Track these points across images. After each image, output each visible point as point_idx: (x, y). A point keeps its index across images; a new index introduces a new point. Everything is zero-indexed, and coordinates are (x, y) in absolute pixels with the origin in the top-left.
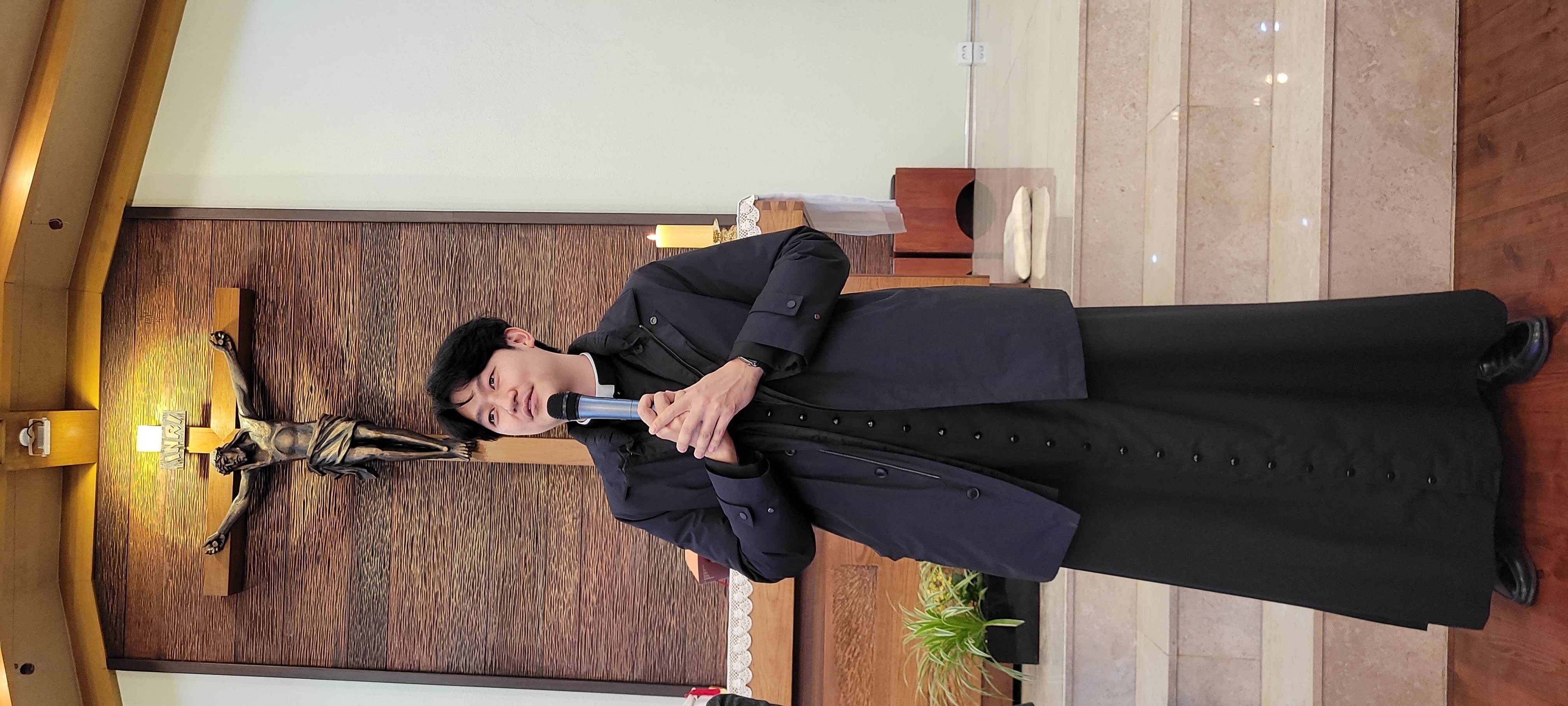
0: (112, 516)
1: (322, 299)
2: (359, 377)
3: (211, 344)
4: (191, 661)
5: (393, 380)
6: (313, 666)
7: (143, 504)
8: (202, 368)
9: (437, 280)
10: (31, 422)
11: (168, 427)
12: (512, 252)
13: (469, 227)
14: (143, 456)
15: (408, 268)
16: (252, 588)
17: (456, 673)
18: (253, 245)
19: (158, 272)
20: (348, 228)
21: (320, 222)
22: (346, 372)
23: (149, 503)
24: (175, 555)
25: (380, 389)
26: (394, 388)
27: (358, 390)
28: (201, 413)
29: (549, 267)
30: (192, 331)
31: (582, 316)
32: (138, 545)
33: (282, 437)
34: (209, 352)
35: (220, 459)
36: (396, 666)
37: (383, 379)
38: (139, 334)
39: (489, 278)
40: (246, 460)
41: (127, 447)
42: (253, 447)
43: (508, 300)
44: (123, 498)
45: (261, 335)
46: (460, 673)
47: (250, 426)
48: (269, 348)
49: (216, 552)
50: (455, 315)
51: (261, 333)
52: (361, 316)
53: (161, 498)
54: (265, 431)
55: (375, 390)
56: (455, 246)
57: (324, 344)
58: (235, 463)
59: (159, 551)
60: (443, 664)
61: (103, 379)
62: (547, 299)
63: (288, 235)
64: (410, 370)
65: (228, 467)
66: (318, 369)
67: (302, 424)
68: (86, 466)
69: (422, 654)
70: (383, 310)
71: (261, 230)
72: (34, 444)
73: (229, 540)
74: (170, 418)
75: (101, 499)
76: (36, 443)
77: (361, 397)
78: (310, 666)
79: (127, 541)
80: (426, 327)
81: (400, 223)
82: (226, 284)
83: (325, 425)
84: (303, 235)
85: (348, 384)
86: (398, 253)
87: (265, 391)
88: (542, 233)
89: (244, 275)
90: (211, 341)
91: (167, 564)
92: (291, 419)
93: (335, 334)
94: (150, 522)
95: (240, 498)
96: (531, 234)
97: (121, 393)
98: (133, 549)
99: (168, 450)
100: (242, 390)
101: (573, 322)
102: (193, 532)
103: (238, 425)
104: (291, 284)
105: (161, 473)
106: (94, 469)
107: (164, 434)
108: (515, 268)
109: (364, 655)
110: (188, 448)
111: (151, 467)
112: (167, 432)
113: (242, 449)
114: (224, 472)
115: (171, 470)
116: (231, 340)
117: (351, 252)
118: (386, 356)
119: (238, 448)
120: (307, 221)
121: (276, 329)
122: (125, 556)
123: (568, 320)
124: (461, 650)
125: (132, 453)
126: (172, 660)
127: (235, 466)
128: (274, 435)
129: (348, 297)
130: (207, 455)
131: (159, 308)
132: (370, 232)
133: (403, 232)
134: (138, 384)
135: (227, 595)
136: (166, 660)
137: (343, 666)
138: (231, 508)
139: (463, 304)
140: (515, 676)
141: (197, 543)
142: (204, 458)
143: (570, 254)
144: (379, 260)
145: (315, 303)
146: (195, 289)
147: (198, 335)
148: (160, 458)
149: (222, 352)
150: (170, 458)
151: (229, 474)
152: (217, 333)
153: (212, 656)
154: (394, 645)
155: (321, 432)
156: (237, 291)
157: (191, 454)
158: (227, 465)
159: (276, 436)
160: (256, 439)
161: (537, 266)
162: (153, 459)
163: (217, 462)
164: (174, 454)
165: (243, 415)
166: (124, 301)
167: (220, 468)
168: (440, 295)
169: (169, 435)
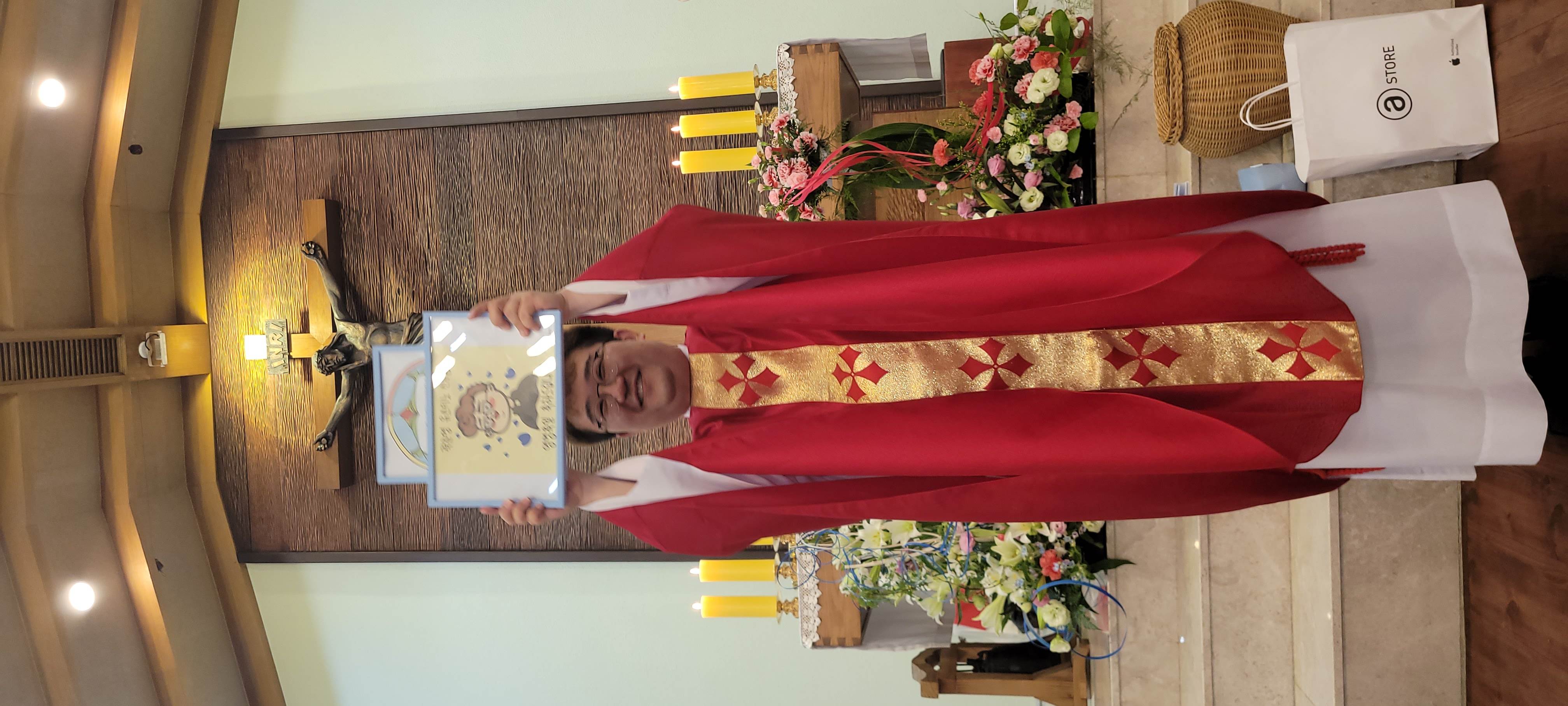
0: (229, 422)
1: (402, 205)
2: (442, 277)
3: (303, 254)
4: (312, 551)
5: (474, 277)
6: (422, 551)
7: (256, 409)
8: (297, 278)
9: (507, 178)
10: (147, 335)
11: (271, 335)
12: (576, 146)
13: (534, 125)
14: (251, 365)
15: (479, 169)
16: (362, 480)
17: (554, 550)
18: (333, 158)
19: (248, 190)
20: (419, 134)
21: (393, 130)
22: (430, 273)
23: (261, 408)
24: (289, 455)
25: (462, 286)
26: (475, 285)
27: (442, 290)
28: (300, 321)
29: (612, 157)
30: (284, 244)
31: (647, 203)
32: (255, 448)
33: (376, 337)
34: (302, 262)
35: (321, 360)
36: (499, 545)
37: (464, 278)
38: (237, 251)
39: (556, 172)
40: (345, 360)
41: (236, 357)
42: (351, 348)
43: (575, 192)
44: (238, 405)
45: (349, 243)
46: (558, 550)
47: (346, 329)
48: (356, 256)
49: (325, 449)
50: (527, 210)
51: (348, 242)
52: (440, 218)
53: (271, 402)
54: (360, 332)
55: (457, 288)
56: (521, 144)
57: (407, 247)
58: (335, 363)
59: (274, 452)
60: (542, 542)
61: (208, 295)
62: (612, 188)
63: (365, 146)
64: (489, 267)
65: (329, 368)
66: (404, 272)
67: (393, 323)
68: (203, 377)
69: (521, 535)
70: (459, 211)
71: (339, 144)
72: (153, 356)
73: (336, 437)
74: (272, 327)
75: (218, 407)
76: (154, 354)
77: (445, 296)
78: (420, 551)
79: (245, 444)
80: (501, 224)
81: (468, 126)
82: (312, 197)
83: (415, 323)
84: (378, 145)
85: (433, 284)
86: (468, 155)
87: (357, 297)
88: (603, 125)
89: (327, 187)
90: (303, 251)
91: (283, 463)
92: (383, 320)
93: (416, 237)
94: (264, 425)
95: (343, 396)
96: (593, 126)
97: (226, 307)
98: (250, 451)
99: (273, 356)
100: (336, 296)
101: (639, 210)
102: (303, 432)
103: (335, 329)
104: (371, 192)
105: (269, 379)
106: (208, 381)
107: (268, 342)
108: (579, 161)
109: (469, 536)
110: (291, 354)
111: (259, 374)
112: (271, 340)
113: (340, 350)
114: (326, 372)
115: (278, 376)
116: (321, 249)
117: (424, 157)
118: (466, 255)
119: (336, 350)
120: (381, 131)
121: (361, 236)
122: (245, 460)
123: (634, 208)
124: (557, 528)
125: (241, 361)
126: (296, 551)
127: (335, 366)
128: (369, 336)
129: (425, 200)
130: (310, 359)
131: (252, 223)
132: (441, 136)
133: (472, 134)
134: (240, 298)
135: (339, 488)
136: (290, 551)
137: (450, 549)
138: (335, 407)
139: (533, 199)
140: (610, 550)
141: (308, 442)
142: (306, 362)
143: (632, 142)
144: (451, 163)
145: (395, 209)
146: (283, 203)
147: (291, 247)
148: (267, 365)
149: (314, 260)
150: (276, 364)
151: (331, 374)
152: (307, 244)
153: (331, 546)
154: (495, 527)
155: (411, 330)
156: (324, 200)
157: (294, 359)
158: (328, 366)
159: (370, 336)
160: (352, 340)
161: (600, 158)
162: (261, 367)
163: (318, 363)
164: (279, 360)
165: (338, 318)
166: (220, 220)
167: (322, 369)
168: (511, 192)
169: (273, 343)
